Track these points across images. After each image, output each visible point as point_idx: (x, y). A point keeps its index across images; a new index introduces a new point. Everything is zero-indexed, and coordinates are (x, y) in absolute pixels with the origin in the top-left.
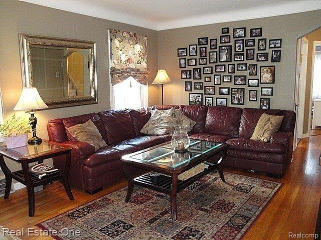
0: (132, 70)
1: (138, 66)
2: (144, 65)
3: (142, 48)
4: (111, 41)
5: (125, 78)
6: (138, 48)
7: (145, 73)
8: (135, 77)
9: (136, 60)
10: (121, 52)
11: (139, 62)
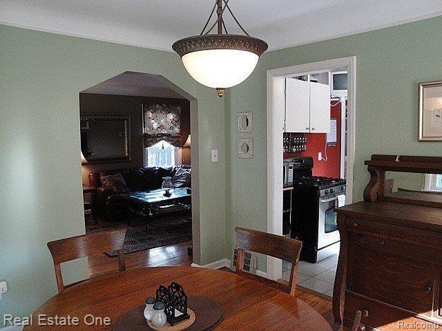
0: (164, 135)
1: (171, 132)
2: (177, 130)
3: (175, 116)
4: (144, 113)
5: (157, 141)
6: (171, 116)
7: (177, 137)
8: (167, 140)
9: (168, 127)
10: (153, 121)
11: (171, 128)
